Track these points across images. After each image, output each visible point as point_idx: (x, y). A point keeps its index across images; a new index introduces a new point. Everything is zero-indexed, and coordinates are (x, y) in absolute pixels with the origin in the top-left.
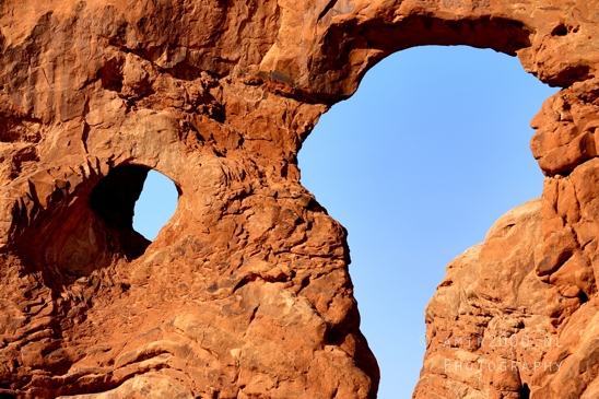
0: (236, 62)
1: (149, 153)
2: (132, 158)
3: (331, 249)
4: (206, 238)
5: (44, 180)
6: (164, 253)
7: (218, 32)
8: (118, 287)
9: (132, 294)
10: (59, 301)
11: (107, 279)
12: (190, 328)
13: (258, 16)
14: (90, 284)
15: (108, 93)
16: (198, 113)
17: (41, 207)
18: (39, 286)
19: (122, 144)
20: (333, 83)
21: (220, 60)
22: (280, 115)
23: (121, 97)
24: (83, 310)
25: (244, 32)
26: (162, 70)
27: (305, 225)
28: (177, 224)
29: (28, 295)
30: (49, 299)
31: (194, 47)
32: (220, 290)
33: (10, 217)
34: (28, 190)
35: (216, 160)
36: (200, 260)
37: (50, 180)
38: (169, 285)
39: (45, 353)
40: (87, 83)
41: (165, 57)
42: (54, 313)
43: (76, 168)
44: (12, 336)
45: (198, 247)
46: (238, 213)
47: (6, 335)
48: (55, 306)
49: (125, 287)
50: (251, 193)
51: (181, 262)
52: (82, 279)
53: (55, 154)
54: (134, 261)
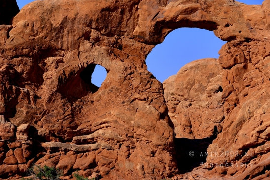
0: (126, 32)
1: (99, 60)
2: (94, 62)
3: (159, 90)
4: (120, 87)
5: (67, 69)
6: (105, 91)
7: (120, 22)
8: (90, 102)
9: (95, 104)
10: (73, 107)
11: (86, 99)
12: (117, 115)
13: (132, 17)
14: (81, 101)
15: (86, 41)
16: (114, 47)
17: (67, 77)
18: (67, 102)
19: (90, 57)
20: (157, 39)
21: (121, 31)
22: (140, 49)
23: (90, 42)
24: (80, 109)
25: (128, 22)
26: (103, 34)
27: (150, 83)
28: (108, 82)
29: (64, 105)
30: (70, 106)
31: (113, 27)
32: (125, 103)
33: (57, 81)
34: (62, 72)
35: (122, 63)
36: (118, 94)
37: (69, 69)
38: (108, 101)
39: (70, 123)
40: (79, 38)
41: (104, 30)
42: (72, 111)
43: (77, 65)
44: (60, 118)
45: (117, 90)
46: (129, 79)
47: (58, 118)
48: (72, 108)
49: (92, 102)
50: (133, 73)
51: (112, 94)
52: (79, 100)
53: (69, 61)
54: (94, 94)
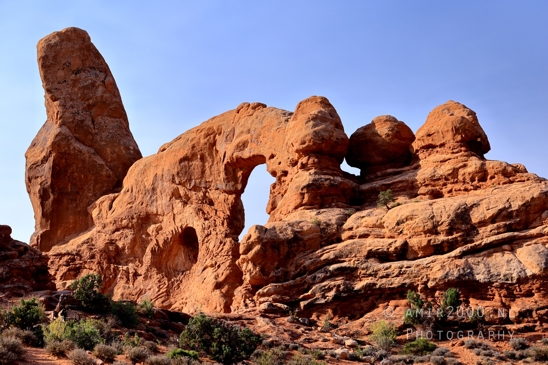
0: (212, 181)
2: (187, 225)
7: (203, 172)
15: (178, 201)
16: (203, 203)
17: (160, 248)
18: (163, 278)
19: (184, 220)
21: (206, 182)
23: (181, 201)
24: (179, 284)
25: (212, 170)
26: (189, 190)
29: (159, 281)
30: (166, 282)
31: (197, 179)
37: (163, 237)
39: (163, 302)
40: (170, 198)
41: (189, 185)
42: (168, 287)
43: (171, 231)
44: (153, 297)
48: (169, 284)
